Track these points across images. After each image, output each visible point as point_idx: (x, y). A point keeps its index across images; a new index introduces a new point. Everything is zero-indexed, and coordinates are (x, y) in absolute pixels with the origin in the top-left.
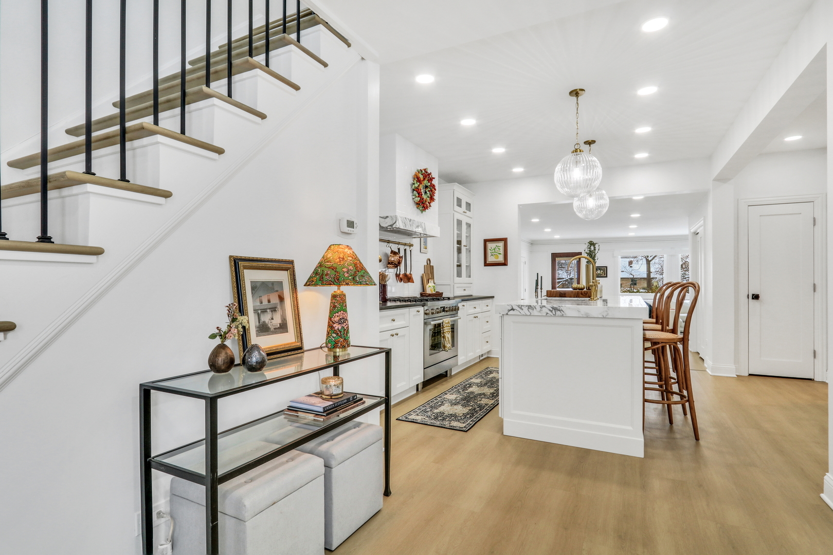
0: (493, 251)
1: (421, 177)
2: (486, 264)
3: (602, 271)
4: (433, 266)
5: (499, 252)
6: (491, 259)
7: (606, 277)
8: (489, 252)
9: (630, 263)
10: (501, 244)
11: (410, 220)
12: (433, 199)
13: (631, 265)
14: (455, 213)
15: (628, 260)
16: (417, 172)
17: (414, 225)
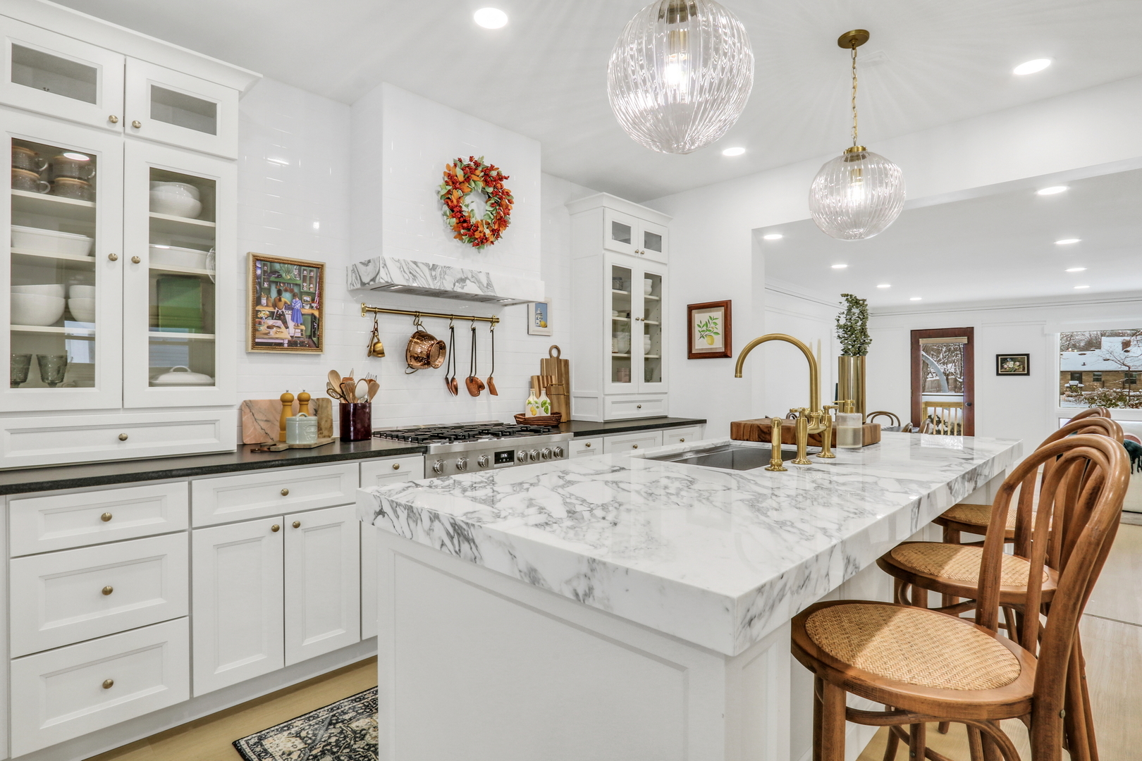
0: (705, 328)
1: (460, 174)
2: (692, 355)
3: (1018, 363)
4: (566, 362)
5: (715, 330)
6: (700, 345)
7: (1028, 374)
8: (696, 331)
9: (1126, 345)
10: (718, 314)
11: (434, 267)
12: (505, 221)
13: (1128, 349)
14: (608, 254)
15: (1121, 339)
16: (452, 165)
17: (446, 276)
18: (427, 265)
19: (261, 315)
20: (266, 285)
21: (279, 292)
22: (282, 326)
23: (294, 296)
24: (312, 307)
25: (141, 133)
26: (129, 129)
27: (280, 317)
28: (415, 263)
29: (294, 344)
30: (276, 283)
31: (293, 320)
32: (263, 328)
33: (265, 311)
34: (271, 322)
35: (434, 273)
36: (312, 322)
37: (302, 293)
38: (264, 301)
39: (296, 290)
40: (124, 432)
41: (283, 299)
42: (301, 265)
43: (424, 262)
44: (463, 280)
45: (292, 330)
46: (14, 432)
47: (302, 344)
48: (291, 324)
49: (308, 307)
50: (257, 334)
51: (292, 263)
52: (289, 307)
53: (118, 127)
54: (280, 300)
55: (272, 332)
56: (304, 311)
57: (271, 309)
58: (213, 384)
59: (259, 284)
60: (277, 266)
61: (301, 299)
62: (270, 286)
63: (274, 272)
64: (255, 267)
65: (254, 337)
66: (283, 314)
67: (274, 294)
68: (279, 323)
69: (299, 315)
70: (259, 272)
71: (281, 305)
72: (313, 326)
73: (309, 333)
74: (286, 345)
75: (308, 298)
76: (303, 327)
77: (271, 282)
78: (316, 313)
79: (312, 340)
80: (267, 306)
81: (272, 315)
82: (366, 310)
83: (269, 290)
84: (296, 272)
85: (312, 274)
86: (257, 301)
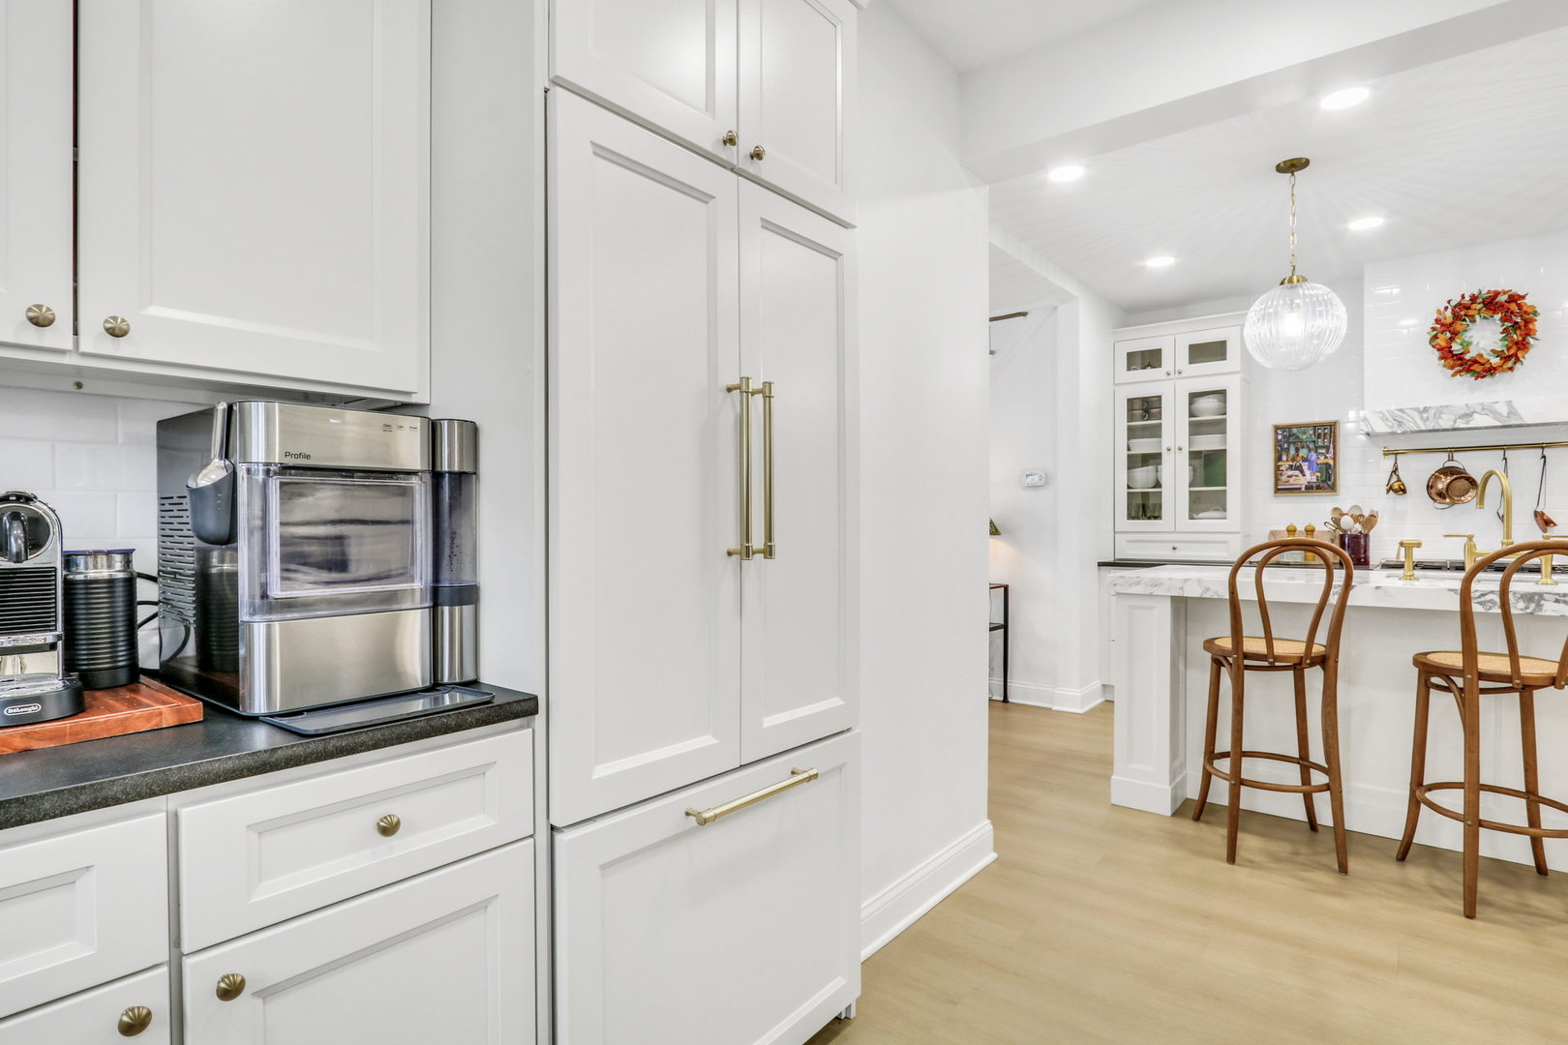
12: (1525, 344)
16: (1442, 309)
17: (1442, 416)
18: (1417, 409)
19: (1281, 468)
20: (1286, 446)
21: (1297, 450)
22: (1300, 475)
23: (1310, 451)
24: (1326, 457)
25: (1183, 375)
26: (1177, 375)
27: (1299, 468)
28: (1401, 410)
29: (1309, 488)
30: (1294, 443)
31: (1309, 469)
32: (1284, 478)
33: (1284, 465)
34: (1290, 473)
35: (1425, 415)
36: (1327, 470)
37: (1317, 448)
38: (1284, 458)
39: (1312, 446)
40: (1175, 545)
41: (1300, 455)
42: (1315, 426)
43: (1413, 407)
44: (1468, 415)
45: (1310, 477)
46: (1128, 541)
47: (1318, 488)
48: (1308, 473)
49: (1322, 458)
50: (1279, 483)
51: (1307, 426)
52: (1305, 460)
53: (1172, 376)
54: (1298, 455)
55: (1292, 480)
56: (1319, 462)
57: (1291, 463)
58: (1225, 518)
59: (1280, 446)
60: (1295, 430)
61: (1316, 452)
62: (1289, 446)
63: (1291, 435)
64: (1276, 434)
65: (1276, 484)
66: (1301, 465)
67: (1292, 451)
68: (1297, 473)
69: (1315, 465)
70: (1280, 437)
71: (1299, 458)
72: (1327, 472)
73: (1324, 478)
74: (1303, 489)
75: (1323, 451)
76: (1319, 474)
77: (1289, 443)
78: (1331, 462)
79: (1327, 482)
80: (1287, 461)
81: (1291, 467)
82: (1387, 453)
83: (1288, 450)
84: (1311, 432)
85: (1326, 431)
86: (1279, 459)
